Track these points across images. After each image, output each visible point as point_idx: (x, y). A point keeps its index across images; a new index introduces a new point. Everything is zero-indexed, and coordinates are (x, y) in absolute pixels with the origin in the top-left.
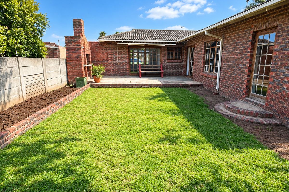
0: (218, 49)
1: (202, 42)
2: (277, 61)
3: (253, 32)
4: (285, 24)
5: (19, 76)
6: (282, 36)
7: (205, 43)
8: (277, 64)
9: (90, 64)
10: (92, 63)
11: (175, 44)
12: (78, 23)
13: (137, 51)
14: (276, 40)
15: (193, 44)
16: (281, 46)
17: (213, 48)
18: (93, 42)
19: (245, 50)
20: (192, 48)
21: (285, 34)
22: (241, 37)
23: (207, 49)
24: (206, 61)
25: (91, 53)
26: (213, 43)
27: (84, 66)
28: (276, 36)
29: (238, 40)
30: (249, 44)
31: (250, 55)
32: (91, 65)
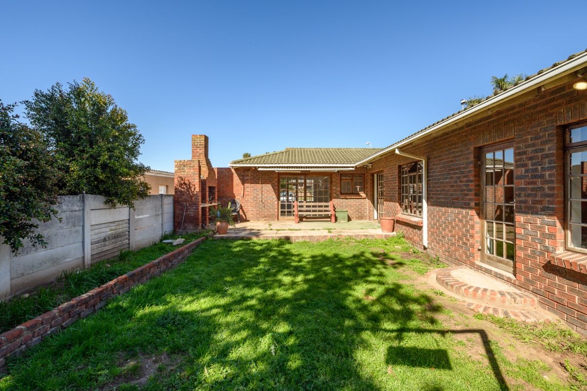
0: (420, 177)
1: (394, 165)
2: (525, 196)
3: (475, 148)
4: (527, 134)
5: (82, 225)
6: (525, 153)
7: (400, 167)
8: (525, 202)
9: (215, 202)
10: (218, 200)
11: (354, 169)
12: (199, 140)
13: (294, 181)
14: (516, 161)
15: (382, 169)
16: (526, 171)
17: (412, 174)
18: (222, 168)
19: (464, 177)
20: (380, 176)
21: (530, 149)
22: (455, 157)
23: (403, 177)
24: (403, 187)
25: (218, 186)
26: (411, 167)
27: (201, 206)
28: (516, 154)
29: (451, 161)
30: (471, 167)
31: (475, 186)
32: (216, 204)
